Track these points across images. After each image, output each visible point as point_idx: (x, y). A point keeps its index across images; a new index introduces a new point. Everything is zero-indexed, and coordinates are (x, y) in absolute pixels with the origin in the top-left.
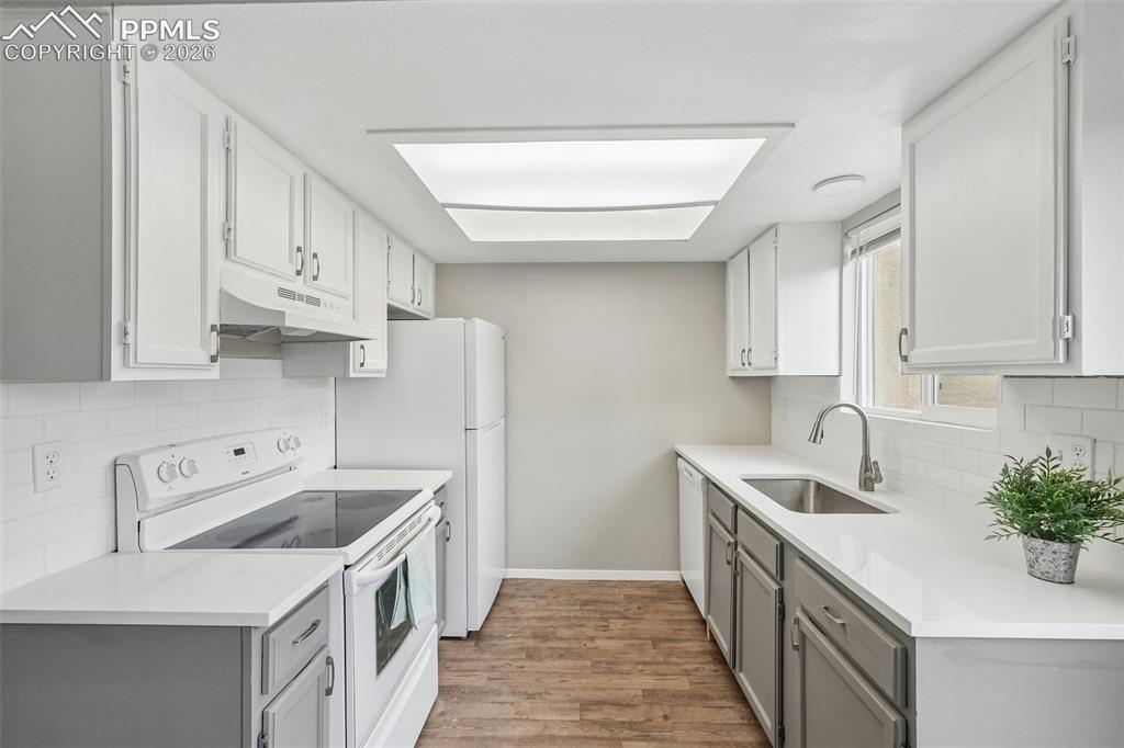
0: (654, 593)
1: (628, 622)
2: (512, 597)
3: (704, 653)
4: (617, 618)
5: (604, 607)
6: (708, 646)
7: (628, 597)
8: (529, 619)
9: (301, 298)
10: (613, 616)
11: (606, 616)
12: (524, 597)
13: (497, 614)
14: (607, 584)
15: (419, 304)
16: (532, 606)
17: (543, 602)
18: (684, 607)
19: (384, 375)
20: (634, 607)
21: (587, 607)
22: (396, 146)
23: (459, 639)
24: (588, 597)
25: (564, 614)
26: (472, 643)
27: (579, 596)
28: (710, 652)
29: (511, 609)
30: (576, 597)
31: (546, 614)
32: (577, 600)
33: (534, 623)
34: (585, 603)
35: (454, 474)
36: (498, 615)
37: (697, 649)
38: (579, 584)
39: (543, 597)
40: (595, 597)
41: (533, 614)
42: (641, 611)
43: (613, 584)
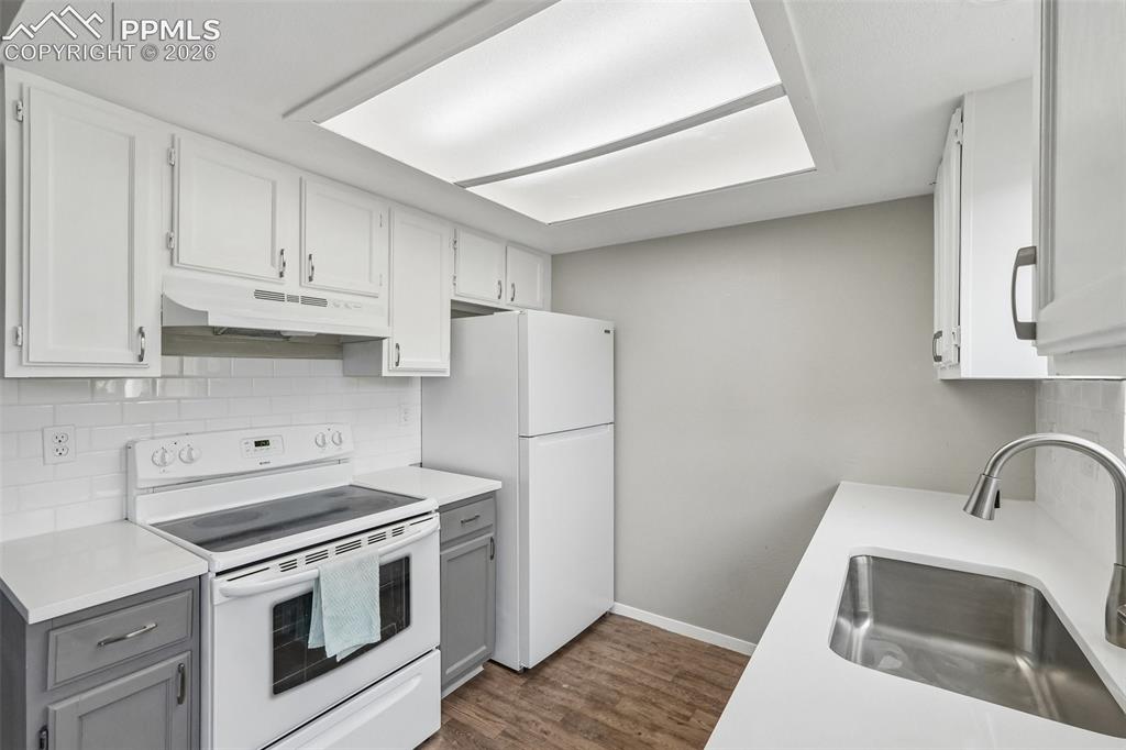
2: (604, 638)
8: (602, 672)
9: (293, 299)
12: (617, 642)
13: (573, 654)
15: (512, 300)
16: (618, 657)
17: (633, 656)
19: (448, 374)
21: (681, 682)
22: (323, 125)
23: (514, 671)
24: (693, 667)
25: (645, 681)
26: (522, 681)
27: (682, 663)
29: (592, 653)
30: (677, 663)
31: (625, 673)
32: (676, 667)
33: (603, 680)
34: (683, 675)
35: (503, 485)
36: (574, 657)
38: (695, 646)
39: (640, 650)
40: (702, 671)
41: (610, 668)
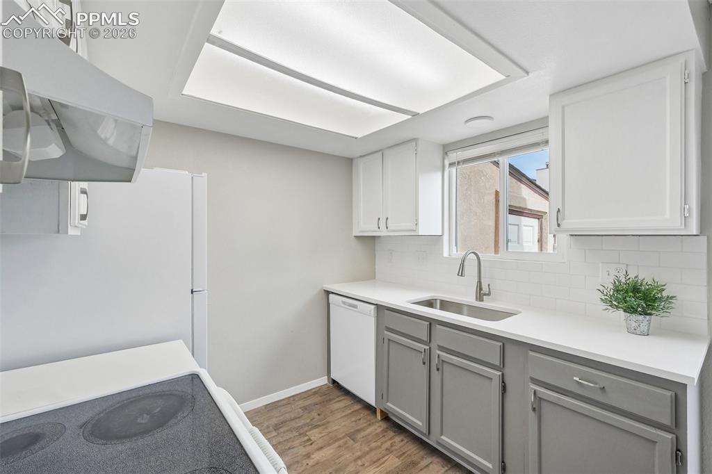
0: (317, 399)
1: (320, 428)
3: (384, 431)
4: (311, 430)
5: (293, 424)
6: (384, 425)
7: (305, 408)
10: (306, 429)
11: (301, 431)
14: (280, 404)
18: (345, 401)
20: (314, 414)
24: (274, 421)
28: (387, 428)
32: (268, 427)
37: (379, 430)
40: (280, 419)
42: (322, 416)
43: (285, 402)
